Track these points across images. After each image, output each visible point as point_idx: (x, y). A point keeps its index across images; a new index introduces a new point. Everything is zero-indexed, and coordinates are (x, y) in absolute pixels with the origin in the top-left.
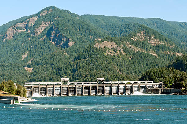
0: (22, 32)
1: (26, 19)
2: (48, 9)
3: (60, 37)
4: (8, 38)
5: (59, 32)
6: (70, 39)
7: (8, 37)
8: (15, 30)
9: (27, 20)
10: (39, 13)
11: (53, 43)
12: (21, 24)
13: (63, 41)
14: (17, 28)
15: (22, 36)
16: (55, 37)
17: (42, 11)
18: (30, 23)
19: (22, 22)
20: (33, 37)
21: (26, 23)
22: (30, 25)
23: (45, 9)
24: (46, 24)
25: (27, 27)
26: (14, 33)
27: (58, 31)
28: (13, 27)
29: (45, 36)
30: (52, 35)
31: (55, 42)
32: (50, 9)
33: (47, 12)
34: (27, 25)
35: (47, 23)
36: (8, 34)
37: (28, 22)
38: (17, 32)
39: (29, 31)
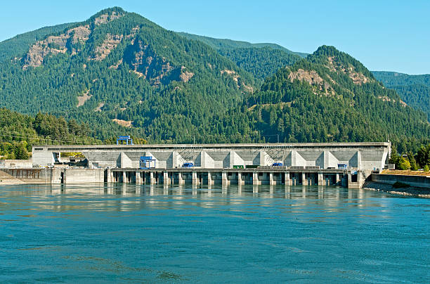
0: (60, 53)
1: (66, 30)
2: (109, 11)
3: (157, 64)
4: (32, 64)
5: (153, 54)
6: (183, 67)
7: (32, 62)
8: (45, 49)
9: (69, 32)
10: (93, 18)
11: (141, 75)
12: (58, 37)
13: (165, 70)
14: (49, 45)
15: (61, 61)
16: (145, 63)
17: (98, 15)
18: (75, 37)
19: (59, 34)
20: (92, 63)
21: (68, 37)
22: (75, 42)
23: (103, 12)
24: (115, 39)
25: (69, 44)
26: (44, 54)
27: (151, 51)
28: (42, 43)
29: (121, 62)
30: (137, 59)
31: (144, 73)
32: (114, 13)
33: (108, 19)
34: (69, 41)
35: (117, 36)
36: (31, 55)
37: (72, 34)
38: (50, 53)
39: (74, 53)
